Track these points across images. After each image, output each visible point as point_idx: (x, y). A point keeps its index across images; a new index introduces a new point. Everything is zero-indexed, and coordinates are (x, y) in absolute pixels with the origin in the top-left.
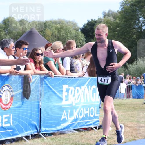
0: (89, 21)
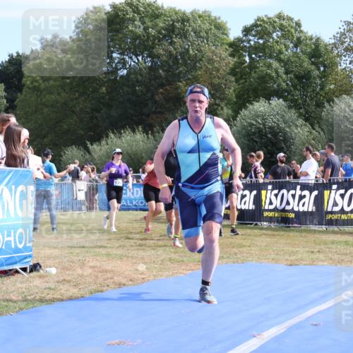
0: (11, 56)
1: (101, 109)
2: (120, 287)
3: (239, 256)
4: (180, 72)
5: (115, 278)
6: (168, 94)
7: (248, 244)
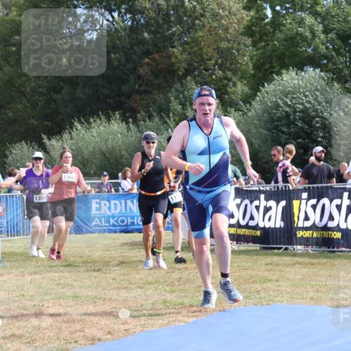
1: (62, 89)
2: (93, 344)
3: (262, 294)
4: (173, 34)
5: (87, 330)
6: (157, 65)
7: (275, 278)
